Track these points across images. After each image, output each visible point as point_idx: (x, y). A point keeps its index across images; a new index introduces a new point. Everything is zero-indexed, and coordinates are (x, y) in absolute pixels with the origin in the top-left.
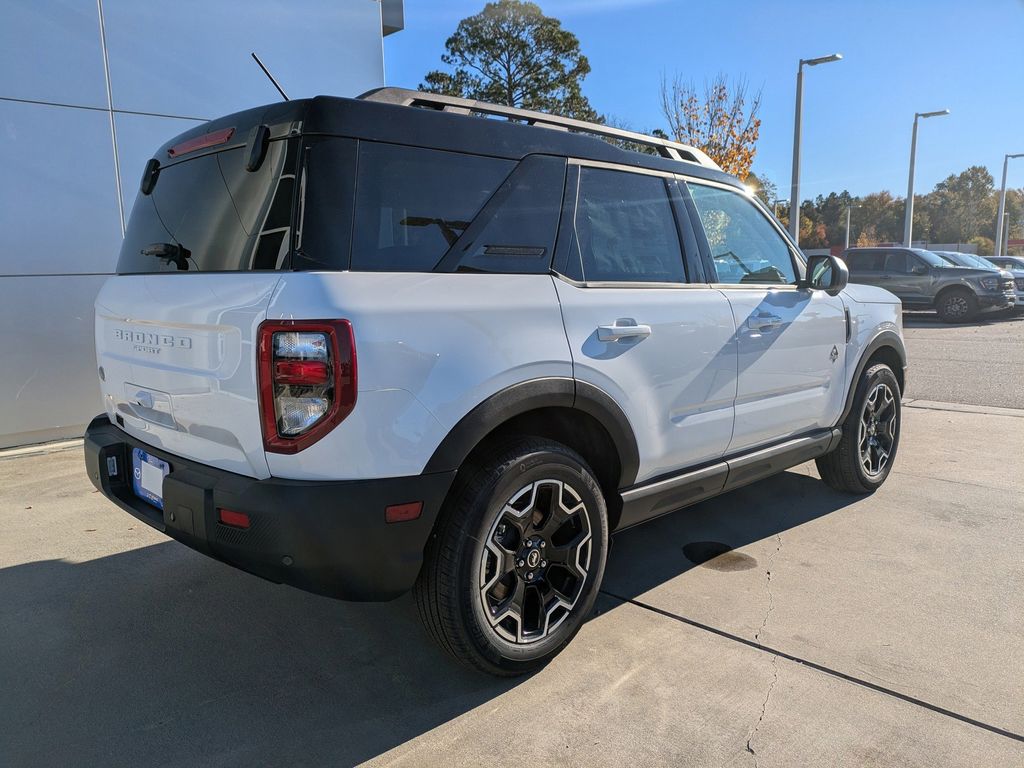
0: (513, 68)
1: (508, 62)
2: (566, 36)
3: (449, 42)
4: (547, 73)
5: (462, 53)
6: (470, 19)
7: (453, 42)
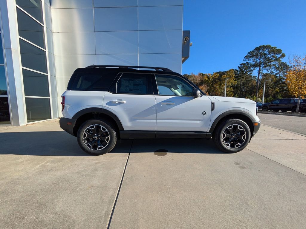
0: (261, 59)
1: (260, 58)
2: (278, 50)
3: (245, 57)
4: (272, 59)
5: (248, 59)
6: (251, 51)
7: (246, 57)
